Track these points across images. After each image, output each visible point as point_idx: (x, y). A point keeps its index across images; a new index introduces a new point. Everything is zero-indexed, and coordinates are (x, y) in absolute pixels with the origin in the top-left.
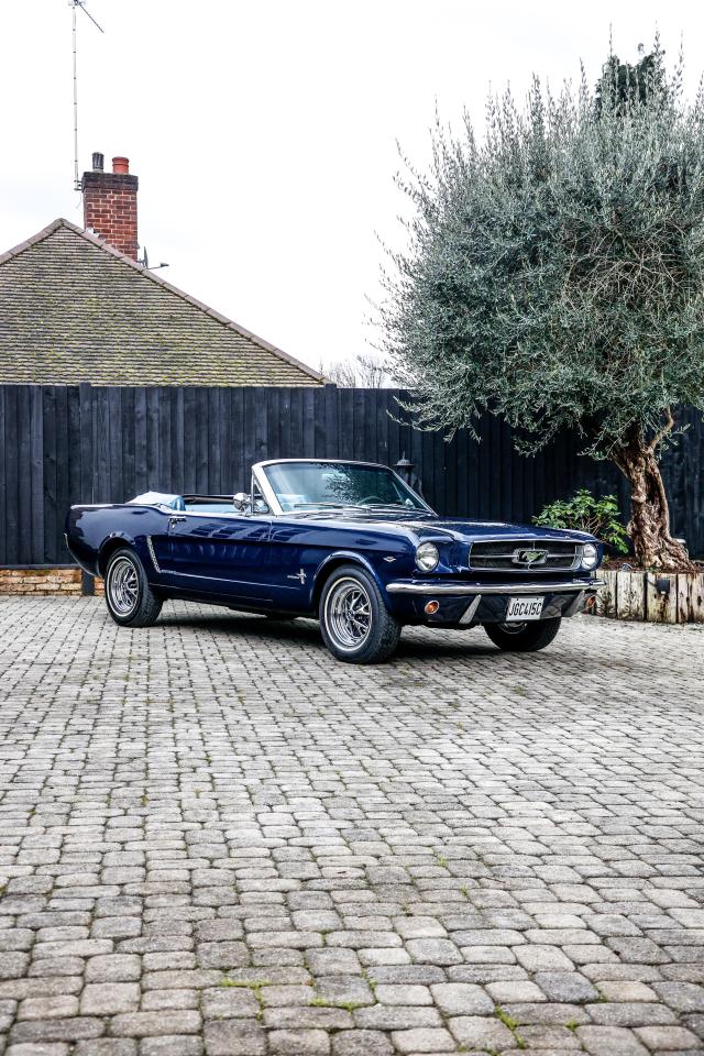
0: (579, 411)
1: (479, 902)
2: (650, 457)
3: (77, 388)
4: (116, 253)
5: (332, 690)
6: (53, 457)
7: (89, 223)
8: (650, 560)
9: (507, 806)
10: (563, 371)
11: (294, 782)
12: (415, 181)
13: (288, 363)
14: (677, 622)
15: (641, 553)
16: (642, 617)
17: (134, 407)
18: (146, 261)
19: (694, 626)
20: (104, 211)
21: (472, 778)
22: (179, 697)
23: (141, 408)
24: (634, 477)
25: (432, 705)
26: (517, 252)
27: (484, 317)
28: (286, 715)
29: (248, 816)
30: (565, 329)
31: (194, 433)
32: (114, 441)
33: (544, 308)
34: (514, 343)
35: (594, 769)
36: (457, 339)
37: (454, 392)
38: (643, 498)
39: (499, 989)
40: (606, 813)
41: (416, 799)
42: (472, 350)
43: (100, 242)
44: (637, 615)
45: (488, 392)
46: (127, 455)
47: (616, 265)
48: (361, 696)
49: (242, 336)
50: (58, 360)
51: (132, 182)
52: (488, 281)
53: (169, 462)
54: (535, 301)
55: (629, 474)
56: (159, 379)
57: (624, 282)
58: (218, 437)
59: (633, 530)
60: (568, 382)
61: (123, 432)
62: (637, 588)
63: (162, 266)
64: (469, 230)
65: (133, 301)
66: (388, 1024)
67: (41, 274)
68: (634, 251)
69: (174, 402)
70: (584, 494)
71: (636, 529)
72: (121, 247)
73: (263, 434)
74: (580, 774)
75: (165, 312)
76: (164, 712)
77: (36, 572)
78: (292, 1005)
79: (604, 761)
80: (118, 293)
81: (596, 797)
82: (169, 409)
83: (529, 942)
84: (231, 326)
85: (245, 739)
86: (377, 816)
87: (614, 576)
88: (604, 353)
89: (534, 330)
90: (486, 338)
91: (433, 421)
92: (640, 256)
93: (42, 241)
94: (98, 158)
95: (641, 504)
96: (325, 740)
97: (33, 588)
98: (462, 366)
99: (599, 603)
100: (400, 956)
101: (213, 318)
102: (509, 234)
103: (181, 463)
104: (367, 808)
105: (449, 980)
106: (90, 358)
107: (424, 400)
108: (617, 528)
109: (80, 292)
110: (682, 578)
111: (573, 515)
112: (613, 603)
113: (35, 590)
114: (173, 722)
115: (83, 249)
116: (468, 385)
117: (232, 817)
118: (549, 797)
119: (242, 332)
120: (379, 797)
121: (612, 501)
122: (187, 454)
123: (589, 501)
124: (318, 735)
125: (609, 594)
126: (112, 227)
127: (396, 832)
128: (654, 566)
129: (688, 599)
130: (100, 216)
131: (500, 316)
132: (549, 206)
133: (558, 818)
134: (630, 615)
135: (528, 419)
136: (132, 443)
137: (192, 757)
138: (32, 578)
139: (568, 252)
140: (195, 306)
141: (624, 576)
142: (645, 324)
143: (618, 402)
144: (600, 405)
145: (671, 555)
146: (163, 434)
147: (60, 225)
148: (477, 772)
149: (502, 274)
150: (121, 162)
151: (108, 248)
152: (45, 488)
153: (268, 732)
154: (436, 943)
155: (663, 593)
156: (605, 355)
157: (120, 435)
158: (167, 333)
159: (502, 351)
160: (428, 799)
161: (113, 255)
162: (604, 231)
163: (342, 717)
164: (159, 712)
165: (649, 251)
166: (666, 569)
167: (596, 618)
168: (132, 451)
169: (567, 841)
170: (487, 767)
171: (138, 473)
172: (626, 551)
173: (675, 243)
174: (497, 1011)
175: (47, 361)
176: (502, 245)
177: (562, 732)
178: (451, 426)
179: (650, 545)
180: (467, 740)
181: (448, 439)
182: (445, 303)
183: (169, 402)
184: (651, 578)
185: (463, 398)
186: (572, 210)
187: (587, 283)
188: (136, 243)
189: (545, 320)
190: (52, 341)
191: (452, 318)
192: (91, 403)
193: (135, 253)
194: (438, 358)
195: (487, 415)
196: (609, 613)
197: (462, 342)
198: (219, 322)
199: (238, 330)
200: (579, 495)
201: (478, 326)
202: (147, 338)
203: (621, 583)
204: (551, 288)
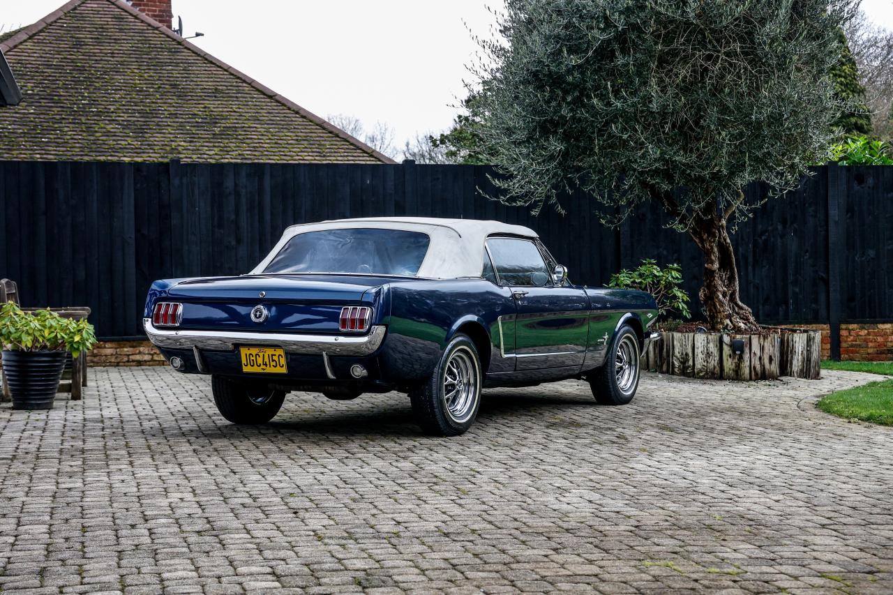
0: (665, 187)
1: (763, 535)
2: (723, 228)
3: (166, 165)
4: (152, 21)
6: (145, 231)
8: (723, 324)
9: (731, 492)
10: (653, 151)
11: (558, 482)
13: (337, 136)
14: (751, 379)
15: (713, 317)
16: (717, 375)
17: (222, 183)
18: (180, 30)
19: (768, 383)
21: (689, 478)
23: (229, 183)
24: (707, 246)
26: (608, 42)
27: (578, 103)
30: (652, 113)
31: (280, 208)
32: (203, 215)
33: (633, 94)
34: (607, 124)
35: (774, 473)
36: (551, 121)
38: (716, 266)
39: (815, 567)
41: (662, 490)
42: (565, 131)
43: (136, 11)
44: (713, 373)
45: (578, 169)
46: (216, 230)
49: (289, 109)
50: (107, 134)
54: (626, 86)
55: (703, 244)
56: (211, 154)
57: (706, 70)
59: (705, 295)
60: (656, 160)
61: (212, 207)
62: (713, 348)
63: (198, 35)
65: (176, 72)
66: (762, 579)
67: (78, 43)
68: (714, 42)
69: (261, 177)
70: (650, 263)
71: (708, 294)
73: (346, 208)
74: (767, 475)
75: (209, 85)
77: (128, 344)
78: (697, 572)
79: (778, 468)
80: (162, 64)
81: (791, 487)
82: (256, 184)
83: (814, 550)
84: (277, 97)
85: (484, 459)
87: (691, 338)
88: (687, 134)
89: (624, 113)
90: (580, 120)
91: (521, 197)
92: (721, 47)
93: (75, 9)
95: (714, 272)
97: (126, 359)
98: (556, 146)
99: (677, 364)
100: (739, 555)
101: (258, 90)
102: (602, 26)
104: (630, 493)
105: (780, 564)
106: (140, 131)
107: (511, 176)
108: (679, 294)
109: (122, 63)
110: (755, 340)
111: (641, 283)
112: (691, 363)
113: (128, 361)
115: (119, 19)
116: (560, 163)
117: (540, 499)
118: (756, 487)
119: (289, 105)
120: (633, 489)
121: (676, 270)
123: (656, 271)
124: (539, 457)
125: (687, 354)
127: (667, 505)
128: (726, 327)
129: (760, 358)
131: (595, 101)
133: (775, 498)
134: (707, 373)
136: (221, 218)
138: (126, 349)
139: (656, 43)
140: (239, 78)
141: (700, 338)
142: (724, 109)
143: (700, 179)
145: (741, 318)
146: (250, 209)
148: (689, 475)
149: (595, 62)
151: (143, 16)
152: (138, 262)
153: (495, 455)
154: (755, 551)
155: (738, 352)
157: (209, 209)
158: (213, 105)
159: (593, 133)
160: (670, 489)
161: (149, 25)
162: (688, 24)
163: (541, 446)
165: (728, 43)
166: (738, 330)
167: (675, 377)
168: (221, 226)
169: (792, 509)
171: (227, 247)
172: (689, 316)
173: (750, 34)
174: (822, 574)
175: (98, 134)
176: (599, 36)
177: (727, 452)
178: (540, 201)
179: (722, 309)
180: (658, 457)
181: (535, 213)
182: (541, 88)
183: (256, 178)
184: (726, 339)
185: (555, 174)
187: (671, 70)
188: (170, 11)
189: (634, 105)
190: (99, 114)
191: (548, 102)
192: (181, 179)
193: (170, 22)
194: (531, 138)
195: (578, 191)
196: (687, 372)
197: (556, 125)
198: (264, 94)
199: (286, 103)
200: (645, 264)
201: (572, 110)
202: (195, 111)
203: (698, 344)
204: (639, 74)
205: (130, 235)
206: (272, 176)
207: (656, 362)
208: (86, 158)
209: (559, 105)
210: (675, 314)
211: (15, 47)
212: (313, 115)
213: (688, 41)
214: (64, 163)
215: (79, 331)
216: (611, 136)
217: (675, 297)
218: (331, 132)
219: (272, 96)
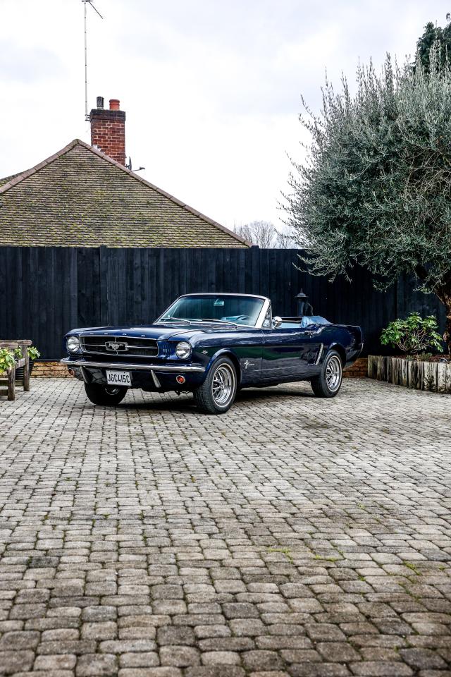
0: (415, 263)
1: (386, 524)
3: (98, 249)
4: (112, 160)
5: (274, 430)
6: (84, 292)
7: (94, 141)
9: (391, 485)
10: (405, 239)
11: (270, 473)
12: (312, 121)
13: (222, 231)
17: (133, 261)
18: (130, 166)
20: (104, 134)
21: (369, 472)
22: (187, 432)
23: (137, 261)
24: (448, 304)
25: (336, 437)
26: (377, 164)
27: (355, 205)
28: (252, 442)
29: (252, 487)
30: (406, 212)
31: (170, 277)
32: (120, 282)
33: (393, 199)
34: (374, 221)
35: (436, 468)
36: (338, 219)
37: (336, 252)
39: (404, 555)
40: (446, 488)
41: (341, 481)
42: (348, 225)
43: (102, 154)
44: (450, 390)
45: (357, 251)
46: (129, 291)
47: (439, 172)
48: (292, 433)
49: (193, 214)
50: (78, 230)
51: (121, 116)
52: (357, 183)
53: (155, 296)
54: (387, 195)
55: (445, 302)
56: (141, 243)
57: (444, 183)
58: (185, 279)
59: (447, 337)
60: (408, 245)
61: (126, 277)
62: (450, 374)
63: (141, 169)
64: (347, 152)
65: (124, 192)
66: (353, 566)
67: (65, 175)
69: (158, 257)
70: (415, 315)
71: (449, 336)
72: (114, 157)
73: (213, 277)
74: (429, 471)
75: (144, 200)
76: (182, 439)
78: (305, 559)
79: (441, 465)
80: (115, 187)
81: (439, 481)
82: (155, 261)
83: (415, 539)
84: (186, 207)
85: (234, 453)
86: (321, 488)
87: (435, 366)
88: (430, 227)
89: (387, 213)
90: (357, 218)
91: (322, 270)
93: (66, 153)
94: (100, 100)
96: (280, 454)
98: (341, 235)
99: (426, 383)
100: (351, 543)
101: (174, 203)
102: (372, 153)
103: (162, 295)
104: (314, 484)
105: (378, 552)
106: (98, 229)
107: (316, 256)
108: (436, 336)
109: (91, 187)
111: (408, 328)
112: (435, 383)
114: (190, 445)
115: (92, 159)
116: (345, 247)
117: (243, 488)
118: (413, 481)
119: (193, 212)
120: (320, 480)
121: (433, 319)
122: (166, 290)
123: (419, 319)
124: (275, 452)
125: (433, 377)
126: (109, 144)
127: (333, 495)
130: (101, 137)
131: (366, 205)
132: (396, 136)
133: (420, 490)
134: (446, 390)
135: (382, 269)
136: (132, 283)
137: (210, 461)
139: (409, 165)
140: (163, 195)
141: (442, 366)
143: (439, 258)
144: (428, 259)
146: (151, 278)
147: (77, 143)
148: (371, 469)
149: (367, 179)
150: (114, 103)
151: (107, 157)
152: (79, 311)
153: (245, 450)
154: (368, 538)
156: (431, 228)
157: (125, 278)
158: (146, 213)
159: (367, 226)
160: (347, 481)
161: (110, 163)
162: (431, 151)
163: (285, 443)
164: (180, 440)
167: (424, 392)
168: (132, 289)
169: (427, 500)
170: (375, 467)
171: (136, 302)
172: (442, 351)
174: (404, 563)
175: (72, 231)
176: (367, 161)
177: (414, 451)
178: (334, 272)
180: (360, 454)
181: (331, 280)
182: (331, 196)
183: (155, 258)
185: (341, 255)
186: (413, 140)
187: (420, 184)
188: (124, 154)
189: (394, 207)
190: (74, 218)
191: (335, 206)
192: (107, 258)
193: (124, 161)
194: (326, 230)
195: (357, 266)
196: (433, 389)
197: (342, 221)
198: (178, 205)
199: (191, 210)
200: (412, 315)
201: (352, 211)
202: (133, 216)
203: (440, 370)
204: (398, 187)
205: (75, 294)
206: (165, 256)
207: (413, 382)
208: (63, 246)
209: (343, 208)
210: (432, 350)
211: (28, 177)
212: (208, 218)
213: (431, 164)
214: (34, 248)
215: (4, 356)
216: (378, 229)
217: (433, 337)
218: (219, 229)
219: (183, 207)
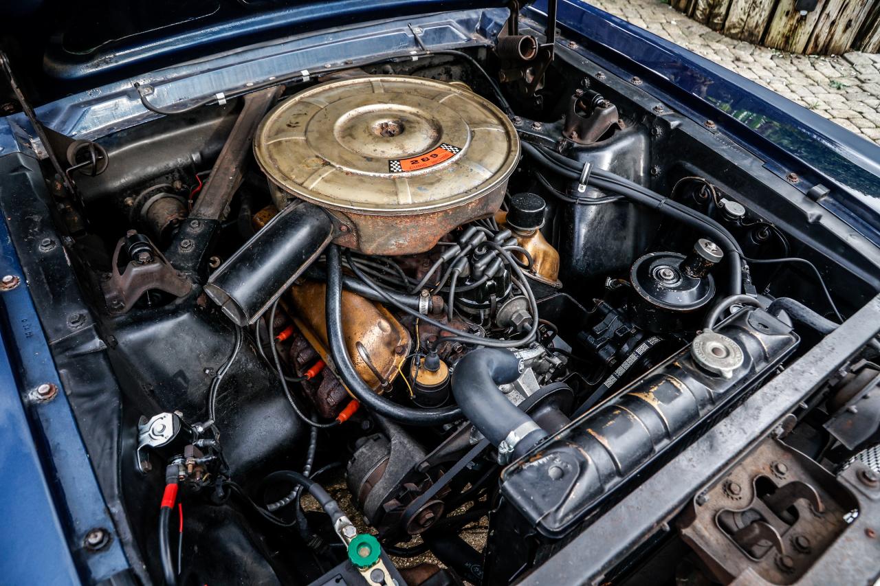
14: (804, 52)
16: (757, 37)
44: (751, 34)
99: (702, 5)
112: (723, 10)
129: (833, 23)
134: (742, 32)
155: (802, 12)
196: (714, 22)
